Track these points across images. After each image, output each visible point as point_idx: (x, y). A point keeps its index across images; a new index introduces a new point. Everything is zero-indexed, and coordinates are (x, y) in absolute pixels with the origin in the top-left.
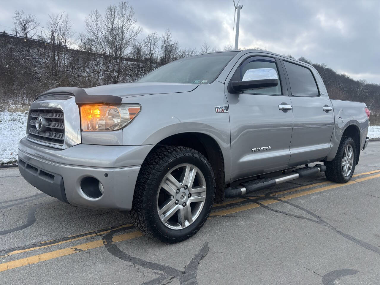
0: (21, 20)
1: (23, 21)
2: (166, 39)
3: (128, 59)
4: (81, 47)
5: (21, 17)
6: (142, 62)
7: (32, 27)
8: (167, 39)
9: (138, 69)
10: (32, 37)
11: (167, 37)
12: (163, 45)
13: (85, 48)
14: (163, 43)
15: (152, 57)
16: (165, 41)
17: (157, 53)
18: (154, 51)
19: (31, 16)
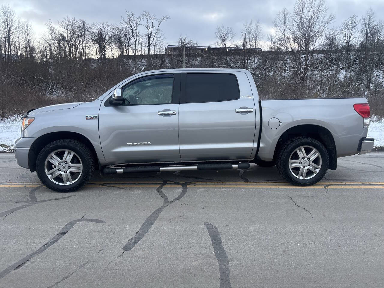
0: (221, 34)
1: (223, 34)
2: (367, 21)
3: (319, 52)
4: (271, 48)
5: (221, 31)
6: (337, 51)
7: (230, 38)
8: (369, 21)
9: (331, 60)
10: (230, 46)
11: (368, 18)
12: (363, 29)
13: (275, 48)
14: (363, 26)
15: (349, 44)
16: (366, 24)
17: (358, 39)
18: (352, 37)
19: (229, 29)
